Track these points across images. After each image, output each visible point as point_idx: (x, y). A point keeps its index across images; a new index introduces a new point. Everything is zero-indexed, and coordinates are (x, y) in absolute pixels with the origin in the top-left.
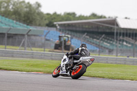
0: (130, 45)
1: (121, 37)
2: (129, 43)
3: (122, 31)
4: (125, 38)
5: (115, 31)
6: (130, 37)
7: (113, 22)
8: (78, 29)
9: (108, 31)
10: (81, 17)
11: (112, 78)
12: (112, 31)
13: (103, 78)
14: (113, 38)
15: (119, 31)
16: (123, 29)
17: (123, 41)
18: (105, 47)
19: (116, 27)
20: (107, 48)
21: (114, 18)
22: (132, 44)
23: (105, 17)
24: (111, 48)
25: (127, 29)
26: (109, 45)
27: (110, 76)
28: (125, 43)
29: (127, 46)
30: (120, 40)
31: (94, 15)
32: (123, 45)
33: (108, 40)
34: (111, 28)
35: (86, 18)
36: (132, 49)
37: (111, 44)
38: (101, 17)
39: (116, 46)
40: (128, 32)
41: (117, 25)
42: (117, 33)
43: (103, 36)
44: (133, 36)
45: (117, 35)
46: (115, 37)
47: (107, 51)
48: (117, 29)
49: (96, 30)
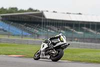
0: (53, 32)
2: (53, 30)
3: (47, 21)
5: (42, 21)
6: (53, 25)
7: (41, 14)
8: (15, 19)
9: (38, 21)
17: (48, 28)
18: (34, 33)
20: (37, 34)
24: (39, 33)
25: (51, 20)
28: (49, 30)
30: (46, 28)
37: (40, 31)
39: (43, 32)
41: (44, 17)
42: (44, 23)
46: (42, 25)
48: (44, 20)
49: (29, 20)
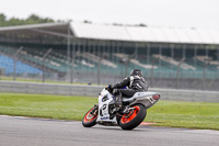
0: (91, 66)
1: (78, 54)
2: (91, 62)
3: (79, 44)
4: (85, 55)
5: (69, 43)
6: (92, 51)
7: (66, 29)
8: (9, 40)
9: (56, 43)
10: (14, 22)
11: (65, 119)
12: (64, 42)
13: (51, 118)
14: (66, 54)
15: (74, 44)
16: (82, 39)
17: (81, 58)
18: (52, 70)
19: (69, 36)
20: (56, 71)
21: (66, 21)
22: (96, 64)
23: (52, 21)
24: (62, 70)
25: (87, 40)
26: (58, 65)
27: (62, 116)
28: (84, 63)
29: (87, 67)
30: (76, 58)
31: (34, 18)
32: (80, 64)
33: (57, 57)
34: (63, 38)
35: (22, 22)
36: (95, 72)
37: (63, 64)
38: (46, 21)
39: (71, 67)
40: (90, 44)
41: (72, 33)
42: (71, 46)
43: (50, 50)
44: (97, 50)
45: (71, 49)
46: (69, 52)
47: (56, 75)
48: (72, 40)
49: (38, 42)
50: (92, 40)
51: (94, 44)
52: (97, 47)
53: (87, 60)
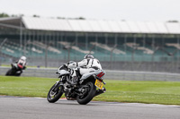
1: (29, 42)
2: (40, 49)
3: (30, 34)
4: (34, 43)
5: (21, 34)
6: (40, 40)
7: (18, 22)
9: (11, 33)
11: (19, 96)
12: (17, 33)
13: (7, 95)
14: (19, 43)
15: (25, 34)
16: (32, 30)
17: (32, 46)
18: (7, 56)
19: (21, 28)
20: (11, 57)
21: (18, 16)
22: (44, 50)
23: (7, 16)
24: (16, 55)
25: (36, 31)
26: (13, 52)
27: (16, 92)
28: (34, 49)
29: (36, 53)
30: (27, 46)
32: (31, 51)
33: (12, 45)
34: (16, 30)
36: (43, 57)
39: (23, 53)
40: (38, 34)
41: (24, 25)
42: (23, 36)
43: (6, 40)
44: (44, 39)
45: (23, 38)
46: (21, 41)
47: (11, 60)
48: (23, 31)
50: (40, 31)
51: (42, 34)
52: (44, 37)
53: (36, 47)
